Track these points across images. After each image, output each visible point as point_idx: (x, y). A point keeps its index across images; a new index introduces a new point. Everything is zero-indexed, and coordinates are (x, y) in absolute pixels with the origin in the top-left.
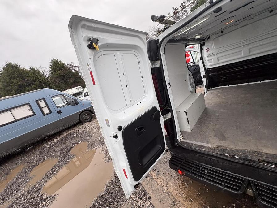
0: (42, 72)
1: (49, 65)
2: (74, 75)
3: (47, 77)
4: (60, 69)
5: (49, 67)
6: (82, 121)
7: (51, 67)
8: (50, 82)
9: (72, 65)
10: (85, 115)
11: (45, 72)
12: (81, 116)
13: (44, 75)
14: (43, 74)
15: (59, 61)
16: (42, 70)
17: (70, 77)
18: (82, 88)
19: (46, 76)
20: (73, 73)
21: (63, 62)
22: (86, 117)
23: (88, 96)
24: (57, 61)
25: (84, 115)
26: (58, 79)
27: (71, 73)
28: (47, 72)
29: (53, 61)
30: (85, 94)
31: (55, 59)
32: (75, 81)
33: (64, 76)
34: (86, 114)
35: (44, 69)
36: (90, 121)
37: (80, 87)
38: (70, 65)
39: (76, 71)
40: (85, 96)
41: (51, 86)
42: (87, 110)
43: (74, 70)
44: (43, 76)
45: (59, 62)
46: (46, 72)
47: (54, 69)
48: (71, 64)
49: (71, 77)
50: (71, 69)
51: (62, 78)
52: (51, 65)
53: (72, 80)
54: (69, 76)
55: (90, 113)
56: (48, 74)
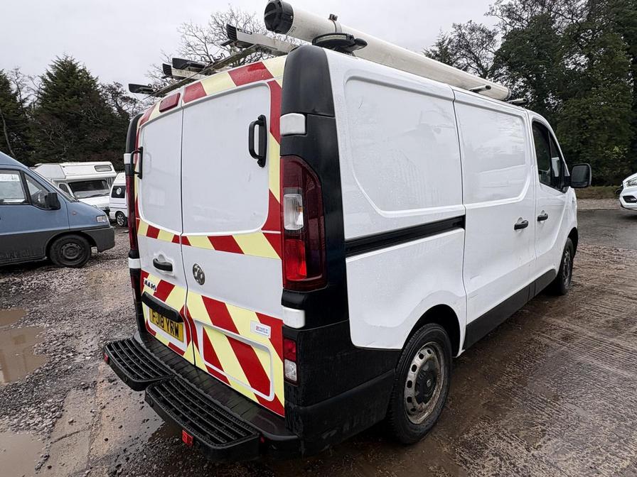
0: (14, 87)
1: (45, 72)
2: (112, 124)
3: (26, 105)
4: (73, 94)
5: (42, 78)
6: (54, 260)
7: (49, 80)
8: (29, 125)
9: (118, 93)
10: (69, 245)
11: (25, 89)
12: (54, 244)
13: (18, 99)
14: (16, 94)
15: (81, 68)
16: (18, 81)
17: (98, 125)
18: (113, 170)
19: (23, 101)
20: (113, 116)
21: (93, 75)
22: (70, 250)
23: (124, 197)
24: (74, 67)
25: (65, 244)
26: (56, 120)
27: (104, 114)
28: (32, 92)
29: (62, 63)
30: (115, 189)
31: (68, 59)
32: (109, 141)
33: (79, 117)
34: (71, 243)
35: (26, 78)
36: (80, 266)
37: (109, 166)
38: (111, 89)
39: (125, 115)
40: (114, 195)
41: (28, 138)
42: (78, 232)
43: (120, 109)
44: (15, 99)
45: (80, 71)
46: (29, 89)
47: (54, 88)
48: (114, 86)
49: (100, 128)
50: (110, 101)
51: (73, 122)
52: (49, 74)
53: (100, 137)
54: (97, 122)
55: (86, 243)
56: (33, 98)
